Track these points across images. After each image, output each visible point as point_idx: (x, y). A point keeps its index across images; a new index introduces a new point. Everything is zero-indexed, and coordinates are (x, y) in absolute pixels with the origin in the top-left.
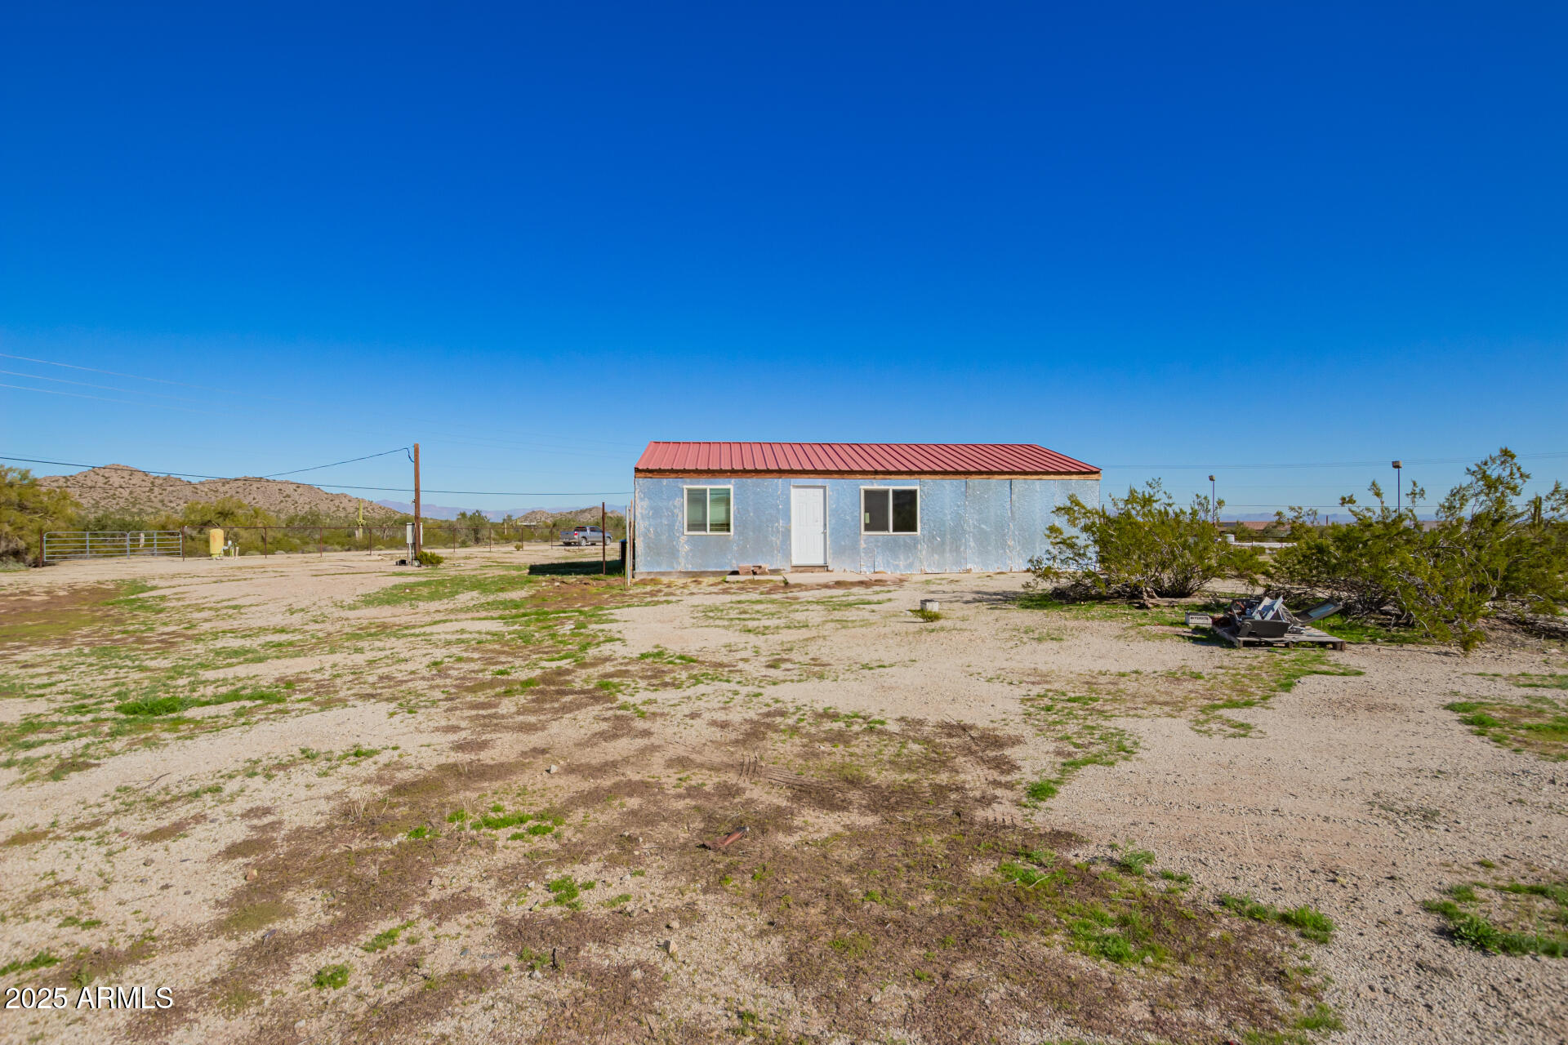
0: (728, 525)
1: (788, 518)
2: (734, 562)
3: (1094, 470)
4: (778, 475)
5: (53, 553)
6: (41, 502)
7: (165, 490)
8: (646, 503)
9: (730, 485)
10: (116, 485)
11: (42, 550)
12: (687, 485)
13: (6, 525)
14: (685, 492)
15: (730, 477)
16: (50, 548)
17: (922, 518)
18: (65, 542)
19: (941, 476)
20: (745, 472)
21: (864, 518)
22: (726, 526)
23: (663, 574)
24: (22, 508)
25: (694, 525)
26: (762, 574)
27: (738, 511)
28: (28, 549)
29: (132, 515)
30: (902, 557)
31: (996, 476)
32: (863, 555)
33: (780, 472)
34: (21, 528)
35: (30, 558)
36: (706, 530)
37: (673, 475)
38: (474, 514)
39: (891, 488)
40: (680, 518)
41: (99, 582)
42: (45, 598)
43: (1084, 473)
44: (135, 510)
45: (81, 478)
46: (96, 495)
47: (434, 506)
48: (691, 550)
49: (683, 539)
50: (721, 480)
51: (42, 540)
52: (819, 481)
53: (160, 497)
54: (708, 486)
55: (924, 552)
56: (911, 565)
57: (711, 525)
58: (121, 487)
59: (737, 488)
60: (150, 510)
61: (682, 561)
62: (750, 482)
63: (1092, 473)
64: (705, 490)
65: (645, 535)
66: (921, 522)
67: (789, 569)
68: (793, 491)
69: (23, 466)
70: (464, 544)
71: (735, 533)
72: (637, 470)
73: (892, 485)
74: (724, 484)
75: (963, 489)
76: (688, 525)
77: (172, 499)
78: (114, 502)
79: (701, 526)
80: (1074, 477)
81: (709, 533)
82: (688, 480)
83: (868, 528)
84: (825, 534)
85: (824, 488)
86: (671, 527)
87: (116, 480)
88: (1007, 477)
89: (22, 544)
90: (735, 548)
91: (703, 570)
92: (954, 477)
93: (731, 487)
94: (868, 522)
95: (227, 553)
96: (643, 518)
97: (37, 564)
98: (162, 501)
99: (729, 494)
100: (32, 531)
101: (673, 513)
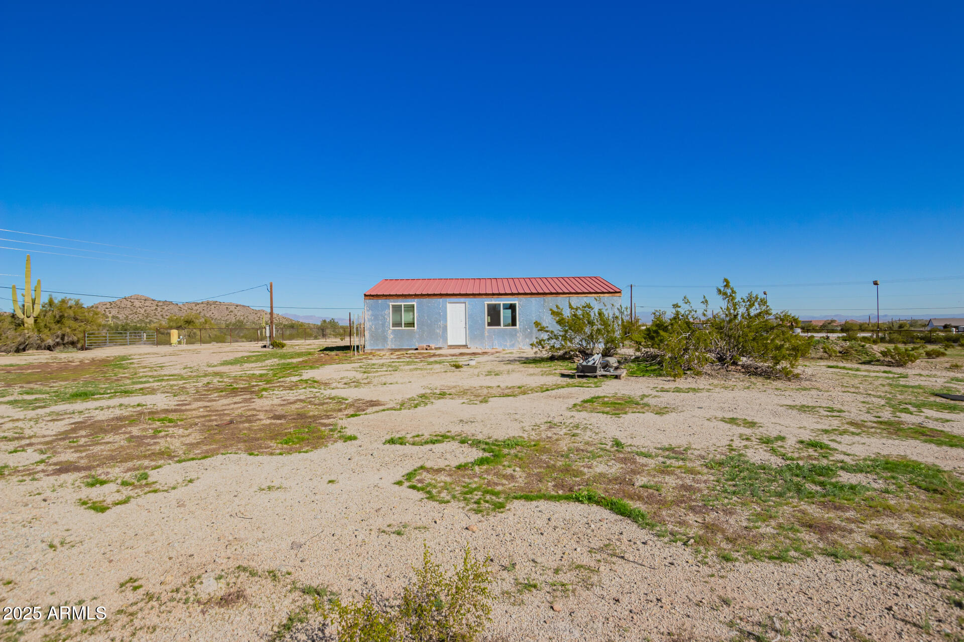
0: (414, 324)
1: (446, 321)
2: (417, 343)
3: (618, 290)
4: (440, 297)
5: (90, 343)
6: (85, 316)
7: (164, 309)
8: (370, 313)
9: (414, 302)
10: (137, 306)
11: (85, 341)
12: (392, 303)
13: (68, 328)
14: (391, 306)
15: (414, 298)
16: (89, 340)
17: (519, 319)
18: (97, 337)
19: (529, 296)
20: (422, 295)
21: (487, 319)
22: (412, 324)
23: (379, 350)
24: (76, 319)
25: (396, 324)
26: (431, 349)
27: (419, 316)
28: (78, 341)
29: (146, 323)
30: (508, 341)
31: (561, 295)
32: (486, 339)
33: (441, 295)
34: (75, 330)
35: (79, 345)
36: (402, 327)
37: (384, 298)
38: (331, 321)
39: (502, 303)
40: (388, 319)
41: (108, 357)
42: (78, 363)
43: (612, 293)
44: (147, 321)
45: (118, 303)
46: (127, 312)
47: (315, 316)
48: (394, 337)
49: (390, 332)
50: (410, 300)
51: (85, 337)
52: (462, 299)
53: (161, 313)
54: (403, 303)
55: (521, 338)
56: (513, 345)
57: (405, 324)
58: (140, 307)
59: (418, 304)
60: (156, 321)
61: (389, 343)
62: (425, 300)
63: (616, 292)
64: (401, 306)
65: (370, 329)
66: (519, 321)
67: (446, 347)
68: (449, 305)
69: (77, 297)
70: (316, 338)
71: (417, 328)
72: (365, 295)
73: (502, 302)
74: (411, 302)
75: (542, 303)
76: (393, 324)
77: (168, 314)
78: (137, 316)
79: (399, 325)
80: (606, 295)
81: (403, 328)
82: (392, 300)
83: (489, 324)
84: (466, 328)
85: (465, 303)
86: (383, 325)
87: (137, 303)
88: (567, 295)
89: (75, 338)
90: (417, 336)
91: (400, 348)
92: (537, 296)
93: (415, 303)
94: (489, 321)
95: (180, 343)
96: (369, 321)
97: (83, 348)
98: (162, 315)
99: (414, 307)
100: (81, 332)
101: (384, 318)
